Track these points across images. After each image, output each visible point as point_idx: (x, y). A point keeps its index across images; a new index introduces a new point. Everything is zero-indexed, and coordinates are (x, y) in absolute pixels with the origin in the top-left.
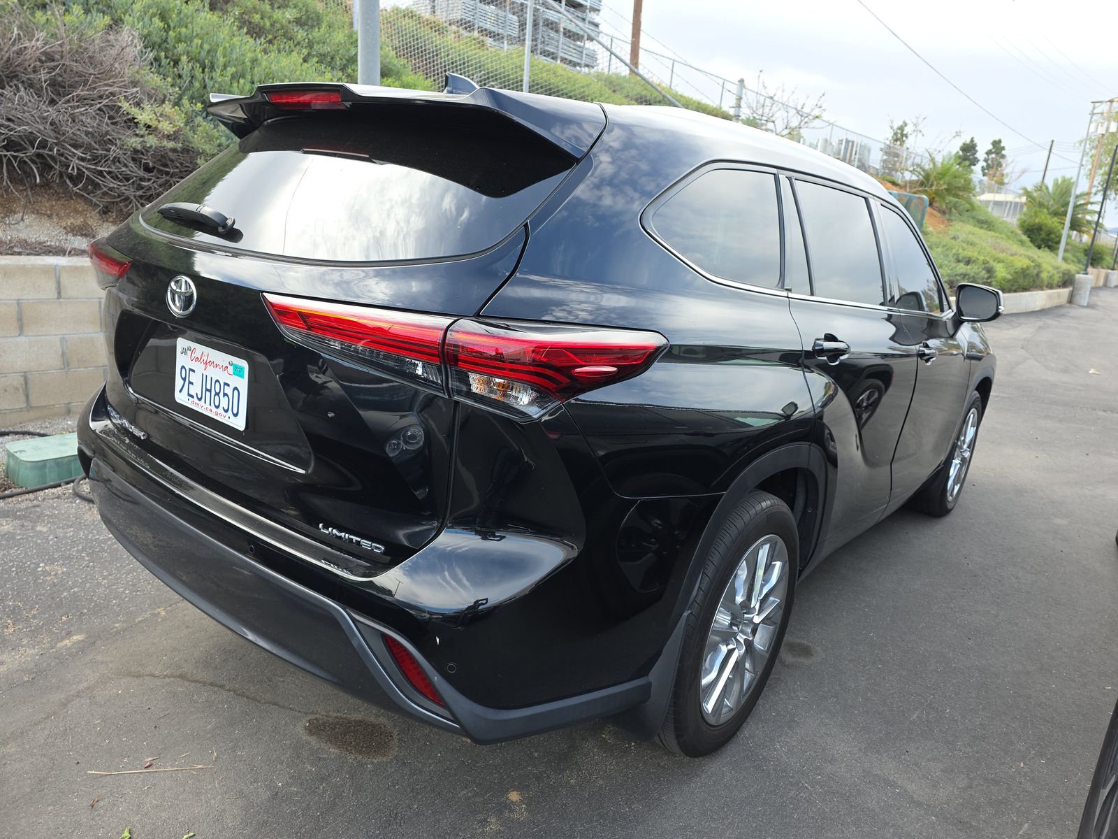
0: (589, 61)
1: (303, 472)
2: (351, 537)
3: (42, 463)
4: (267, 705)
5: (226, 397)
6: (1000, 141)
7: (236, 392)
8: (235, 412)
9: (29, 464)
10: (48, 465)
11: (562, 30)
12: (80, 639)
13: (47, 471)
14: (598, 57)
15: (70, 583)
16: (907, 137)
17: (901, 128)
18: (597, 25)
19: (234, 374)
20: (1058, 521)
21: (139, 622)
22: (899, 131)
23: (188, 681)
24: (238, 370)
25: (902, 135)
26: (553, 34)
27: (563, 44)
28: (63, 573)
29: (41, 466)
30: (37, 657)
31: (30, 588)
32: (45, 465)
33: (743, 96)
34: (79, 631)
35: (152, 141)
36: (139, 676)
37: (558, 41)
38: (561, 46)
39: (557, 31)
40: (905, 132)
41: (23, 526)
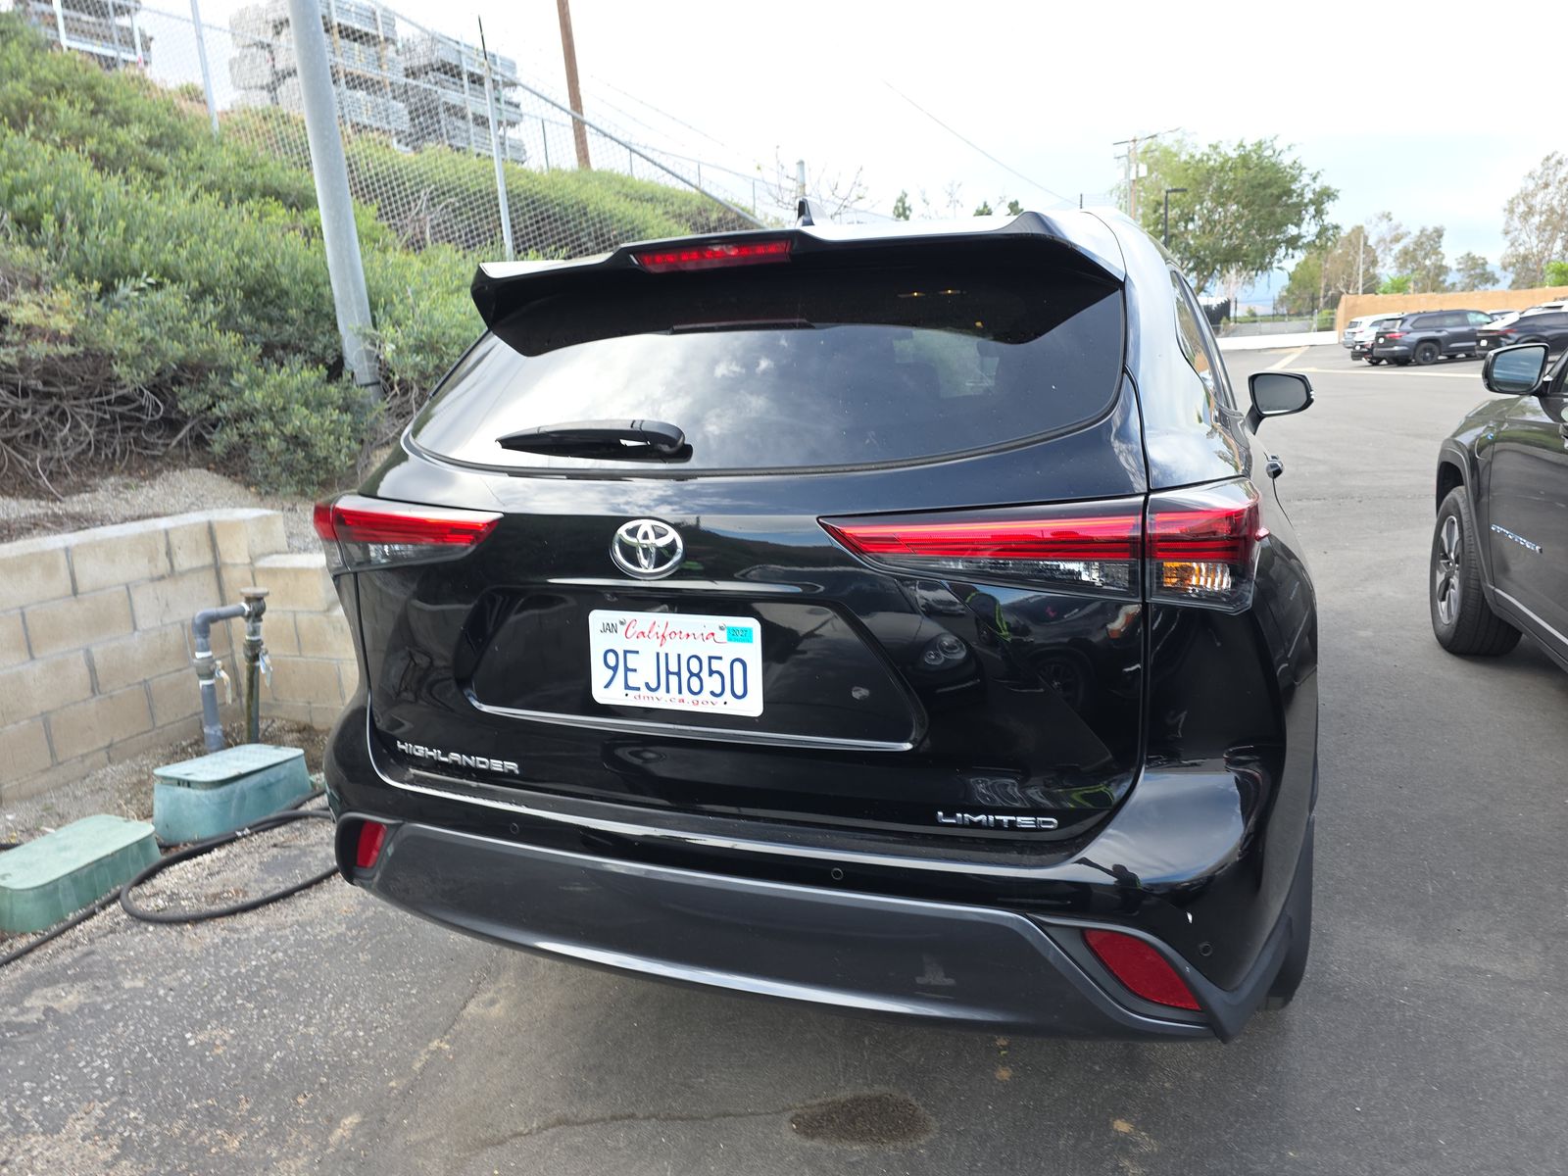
0: (515, 156)
1: (908, 746)
2: (997, 817)
3: (51, 887)
4: (716, 1120)
5: (716, 676)
6: (1017, 203)
7: (738, 666)
8: (739, 691)
9: (31, 892)
10: (60, 886)
11: (470, 116)
12: (356, 1121)
13: (60, 896)
14: (527, 147)
15: (260, 1048)
16: (910, 210)
17: (902, 200)
18: (517, 106)
19: (730, 640)
20: (1362, 633)
21: (424, 1068)
22: (900, 204)
23: (578, 1124)
24: (736, 635)
25: (904, 209)
26: (460, 123)
27: (475, 134)
28: (233, 1037)
29: (49, 892)
30: (316, 1168)
31: (203, 1074)
32: (56, 888)
33: (807, 182)
34: (346, 1112)
35: (39, 349)
36: (501, 1143)
37: (467, 131)
38: (473, 138)
39: (463, 118)
40: (907, 205)
41: (96, 988)
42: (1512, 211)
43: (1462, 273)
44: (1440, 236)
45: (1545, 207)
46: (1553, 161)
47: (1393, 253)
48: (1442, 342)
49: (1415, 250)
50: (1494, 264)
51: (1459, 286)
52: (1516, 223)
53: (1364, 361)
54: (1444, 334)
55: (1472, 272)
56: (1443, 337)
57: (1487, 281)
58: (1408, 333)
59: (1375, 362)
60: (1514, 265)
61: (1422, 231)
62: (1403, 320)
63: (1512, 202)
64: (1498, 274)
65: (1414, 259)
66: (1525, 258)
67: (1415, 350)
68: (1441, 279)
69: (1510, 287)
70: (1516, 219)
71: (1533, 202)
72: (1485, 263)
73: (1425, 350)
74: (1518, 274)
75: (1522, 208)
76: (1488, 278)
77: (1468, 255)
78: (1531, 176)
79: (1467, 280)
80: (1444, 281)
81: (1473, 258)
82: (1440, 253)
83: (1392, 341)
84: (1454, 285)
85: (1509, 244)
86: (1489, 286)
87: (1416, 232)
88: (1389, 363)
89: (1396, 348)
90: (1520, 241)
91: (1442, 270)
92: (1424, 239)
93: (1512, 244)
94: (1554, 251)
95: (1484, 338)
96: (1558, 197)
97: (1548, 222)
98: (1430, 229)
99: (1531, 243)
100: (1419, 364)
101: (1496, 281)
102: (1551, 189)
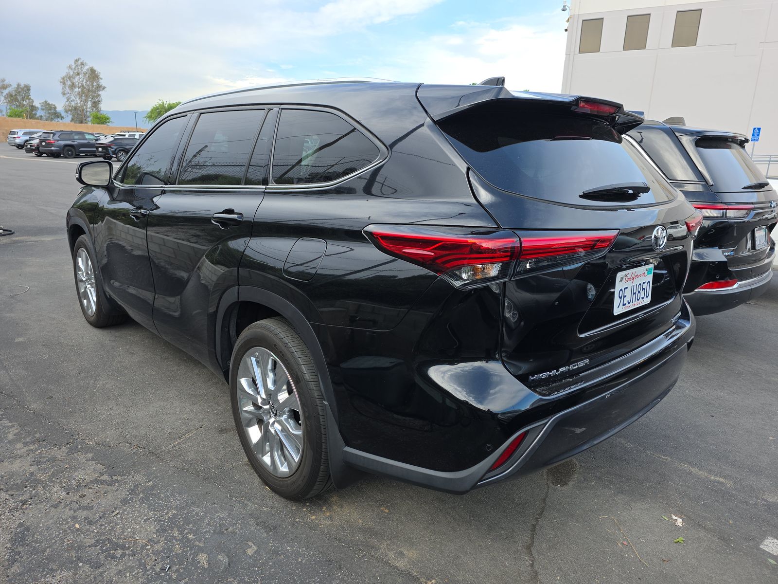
8: (647, 295)
24: (650, 271)
42: (64, 83)
43: (44, 111)
44: (29, 90)
45: (80, 85)
46: (79, 62)
47: (4, 95)
48: (76, 146)
49: (16, 95)
50: (60, 108)
51: (44, 118)
52: (67, 90)
53: (33, 154)
54: (75, 143)
55: (50, 111)
56: (76, 145)
57: (58, 117)
58: (58, 141)
59: (40, 155)
60: (71, 111)
61: (19, 85)
62: (54, 134)
63: (63, 78)
64: (63, 114)
65: (17, 100)
66: (76, 109)
67: (63, 150)
68: (34, 113)
69: (71, 121)
70: (67, 88)
71: (74, 81)
72: (55, 108)
73: (68, 150)
74: (74, 116)
75: (69, 83)
76: (57, 115)
77: (46, 102)
78: (70, 67)
79: (48, 115)
80: (36, 114)
81: (49, 104)
82: (30, 99)
83: (49, 145)
84: (41, 116)
85: (66, 100)
86: (59, 119)
87: (14, 86)
88: (48, 156)
89: (53, 148)
90: (72, 99)
91: (33, 108)
92: (20, 90)
93: (68, 100)
94: (88, 106)
95: (100, 147)
96: (85, 81)
97: (83, 92)
98: (22, 86)
99: (77, 101)
100: (66, 158)
101: (62, 118)
102: (81, 76)
